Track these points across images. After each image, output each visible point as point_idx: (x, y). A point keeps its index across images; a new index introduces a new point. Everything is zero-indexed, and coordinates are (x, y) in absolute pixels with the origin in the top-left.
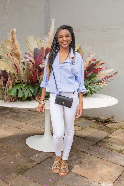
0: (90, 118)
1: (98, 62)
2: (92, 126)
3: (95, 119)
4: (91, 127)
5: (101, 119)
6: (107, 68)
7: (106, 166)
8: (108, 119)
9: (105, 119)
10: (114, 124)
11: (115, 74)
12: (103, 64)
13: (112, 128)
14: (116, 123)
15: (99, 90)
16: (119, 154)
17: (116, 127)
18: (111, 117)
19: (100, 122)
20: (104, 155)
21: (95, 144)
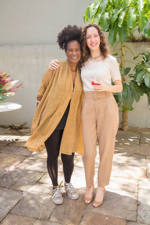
0: (6, 127)
1: (5, 75)
2: (7, 132)
3: (10, 127)
4: (5, 133)
5: (15, 126)
6: (12, 80)
7: (11, 158)
8: (21, 126)
9: (19, 125)
10: (27, 129)
11: (20, 85)
12: (9, 76)
13: (24, 132)
14: (28, 128)
15: (6, 98)
16: (25, 149)
17: (27, 132)
18: (24, 123)
19: (15, 129)
20: (12, 151)
21: (7, 145)
